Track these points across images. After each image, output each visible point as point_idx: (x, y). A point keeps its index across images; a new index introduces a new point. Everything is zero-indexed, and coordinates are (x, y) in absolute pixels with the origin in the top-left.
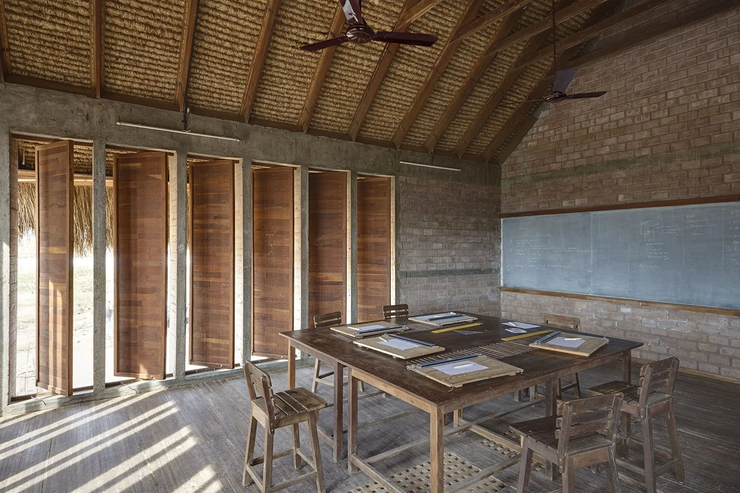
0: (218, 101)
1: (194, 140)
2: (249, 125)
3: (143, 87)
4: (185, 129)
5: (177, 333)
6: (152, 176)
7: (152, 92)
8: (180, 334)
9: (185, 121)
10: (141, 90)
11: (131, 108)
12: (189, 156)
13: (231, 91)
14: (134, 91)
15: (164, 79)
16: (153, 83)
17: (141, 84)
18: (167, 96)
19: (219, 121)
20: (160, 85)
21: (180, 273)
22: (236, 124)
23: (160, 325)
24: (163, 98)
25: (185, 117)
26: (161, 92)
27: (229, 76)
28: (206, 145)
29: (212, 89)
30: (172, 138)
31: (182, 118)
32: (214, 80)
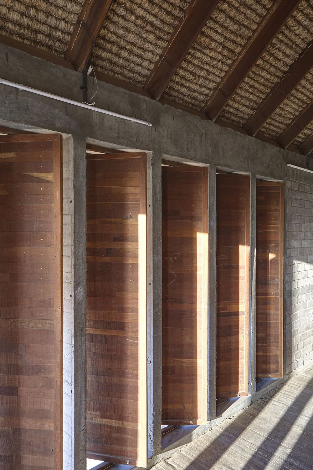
0: (125, 64)
1: (96, 119)
2: (160, 104)
3: (25, 21)
4: (86, 100)
5: (75, 431)
6: (36, 174)
7: (37, 32)
8: (79, 432)
9: (84, 88)
10: (20, 25)
11: (7, 54)
12: (90, 147)
13: (145, 50)
14: (10, 25)
15: (60, 12)
16: (41, 16)
17: (22, 14)
18: (57, 44)
19: (126, 94)
20: (52, 21)
21: (78, 334)
22: (145, 100)
23: (53, 428)
24: (50, 47)
25: (85, 80)
26: (49, 36)
27: (152, 24)
28: (111, 128)
29: (122, 43)
30: (67, 113)
31: (81, 83)
32: (131, 26)
